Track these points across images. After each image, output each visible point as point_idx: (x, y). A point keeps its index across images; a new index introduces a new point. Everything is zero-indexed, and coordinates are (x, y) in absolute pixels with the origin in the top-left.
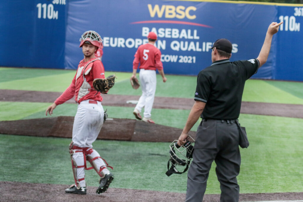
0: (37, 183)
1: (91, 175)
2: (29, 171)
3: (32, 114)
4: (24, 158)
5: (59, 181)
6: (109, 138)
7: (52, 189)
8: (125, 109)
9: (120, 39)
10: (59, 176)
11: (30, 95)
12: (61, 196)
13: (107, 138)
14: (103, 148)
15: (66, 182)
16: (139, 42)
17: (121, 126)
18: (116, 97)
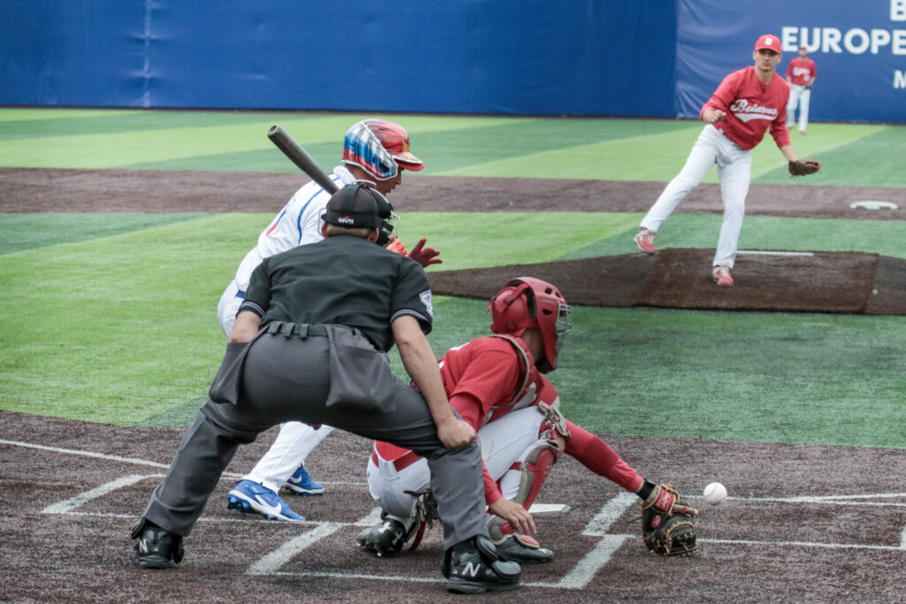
0: (606, 436)
1: (755, 411)
2: (584, 403)
3: (589, 243)
4: (569, 367)
5: (669, 429)
6: (805, 307)
7: (649, 452)
8: (846, 224)
9: (827, 31)
10: (666, 413)
11: (580, 191)
12: (674, 470)
13: (796, 307)
14: (786, 335)
15: (687, 430)
16: (880, 37)
17: (835, 272)
18: (820, 193)
